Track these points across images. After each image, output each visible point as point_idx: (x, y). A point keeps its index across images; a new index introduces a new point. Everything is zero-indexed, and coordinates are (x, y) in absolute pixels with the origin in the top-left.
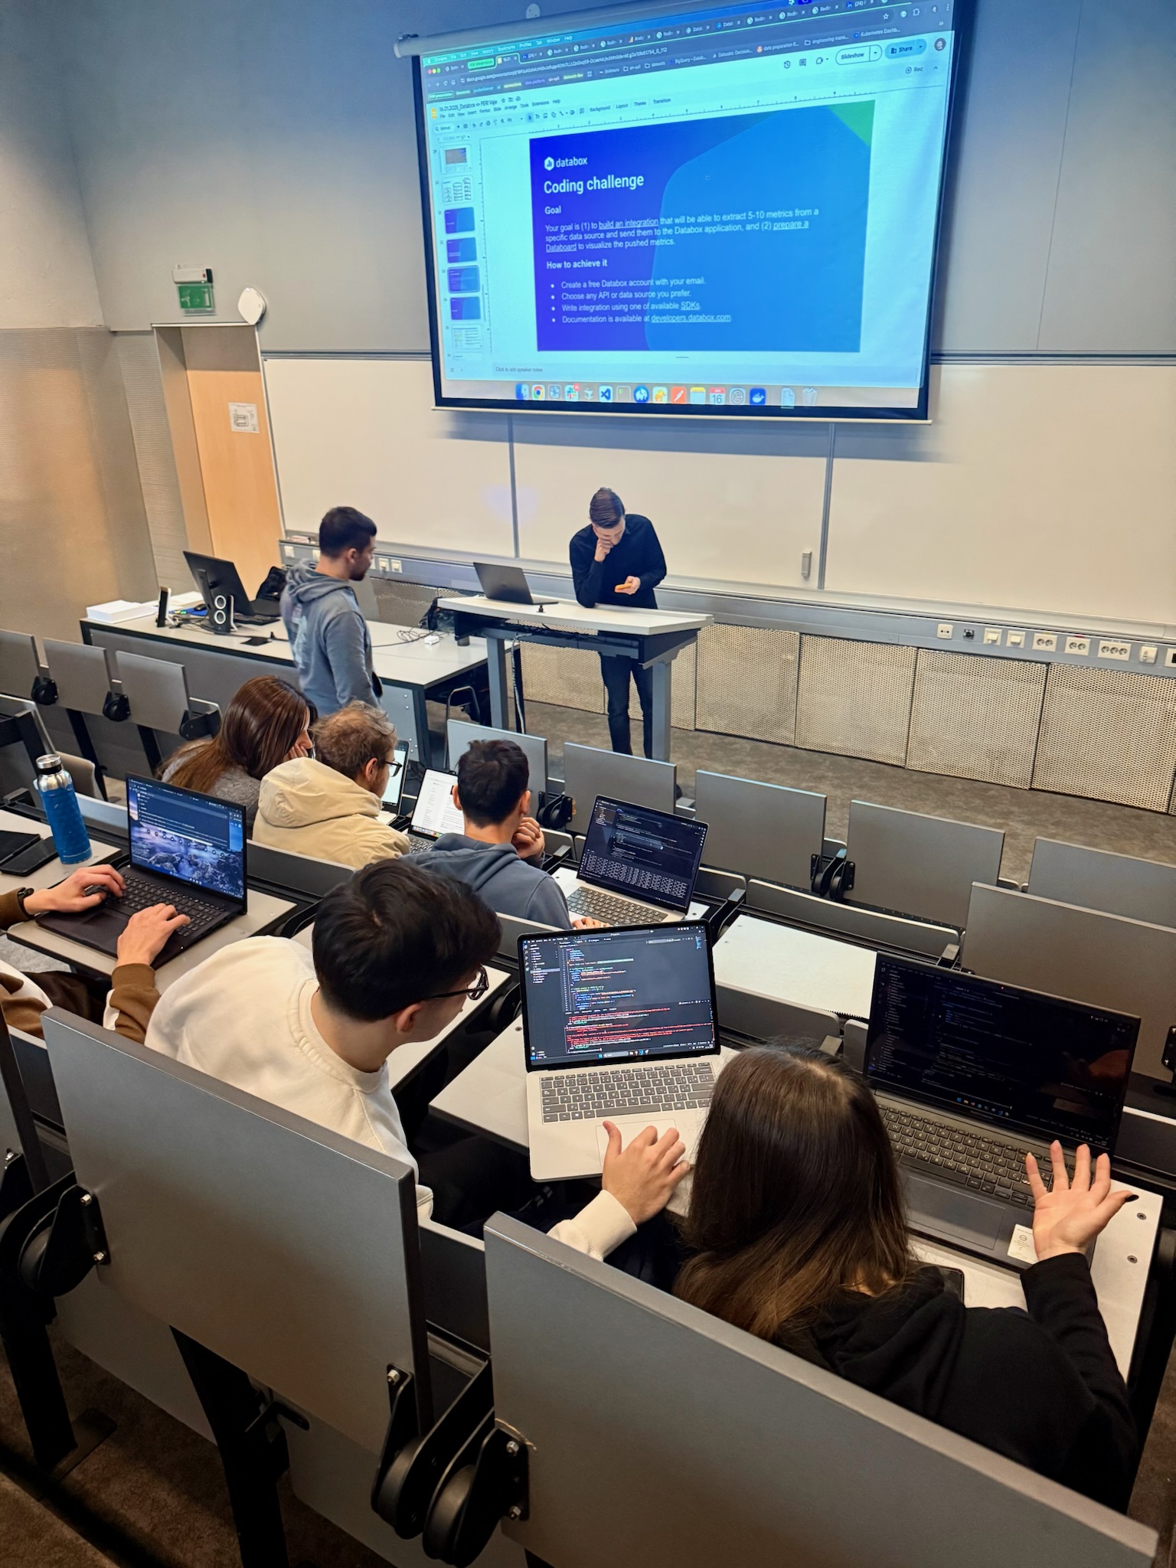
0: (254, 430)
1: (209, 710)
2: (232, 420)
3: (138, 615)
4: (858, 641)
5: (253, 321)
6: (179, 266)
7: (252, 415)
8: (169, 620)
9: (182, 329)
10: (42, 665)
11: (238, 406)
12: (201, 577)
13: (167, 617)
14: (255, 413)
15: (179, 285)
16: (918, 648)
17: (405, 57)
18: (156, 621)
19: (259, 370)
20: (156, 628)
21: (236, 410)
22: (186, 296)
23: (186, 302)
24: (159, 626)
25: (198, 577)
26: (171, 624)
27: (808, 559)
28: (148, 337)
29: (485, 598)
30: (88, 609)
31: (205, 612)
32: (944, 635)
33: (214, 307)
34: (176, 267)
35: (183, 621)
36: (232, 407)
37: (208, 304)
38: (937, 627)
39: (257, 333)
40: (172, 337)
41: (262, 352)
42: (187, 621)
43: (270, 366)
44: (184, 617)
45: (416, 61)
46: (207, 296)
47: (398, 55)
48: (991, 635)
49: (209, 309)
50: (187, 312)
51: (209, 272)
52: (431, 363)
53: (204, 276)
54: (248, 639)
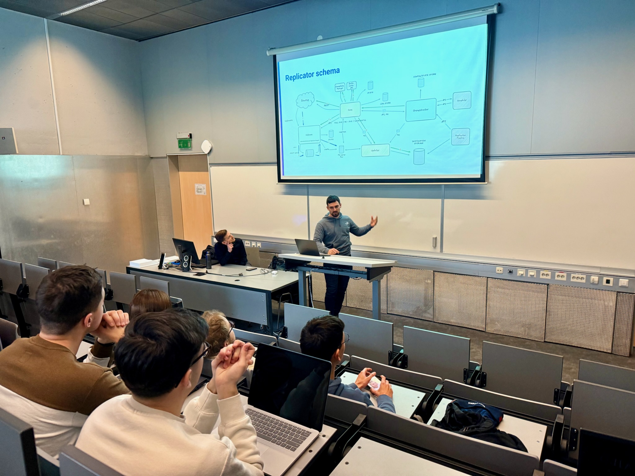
0: (204, 194)
1: (177, 301)
2: (196, 190)
3: (152, 265)
4: (460, 274)
5: (206, 152)
6: (179, 133)
7: (204, 188)
8: (164, 266)
9: (178, 156)
10: (108, 284)
11: (199, 185)
12: (179, 248)
13: (163, 265)
14: (205, 187)
15: (178, 140)
16: (488, 278)
17: (271, 55)
18: (158, 267)
19: (208, 171)
20: (158, 269)
21: (198, 187)
22: (181, 144)
23: (181, 146)
24: (159, 269)
25: (177, 248)
26: (165, 268)
27: (435, 240)
28: (165, 159)
29: (299, 254)
30: (130, 262)
31: (179, 263)
32: (499, 272)
33: (192, 147)
34: (178, 133)
35: (169, 267)
36: (196, 185)
37: (189, 146)
38: (496, 269)
39: (208, 157)
40: (174, 159)
41: (209, 164)
42: (171, 267)
43: (213, 169)
44: (170, 265)
45: (275, 57)
46: (189, 143)
47: (268, 54)
48: (521, 272)
49: (190, 148)
50: (181, 150)
51: (191, 135)
53: (189, 136)
54: (197, 273)
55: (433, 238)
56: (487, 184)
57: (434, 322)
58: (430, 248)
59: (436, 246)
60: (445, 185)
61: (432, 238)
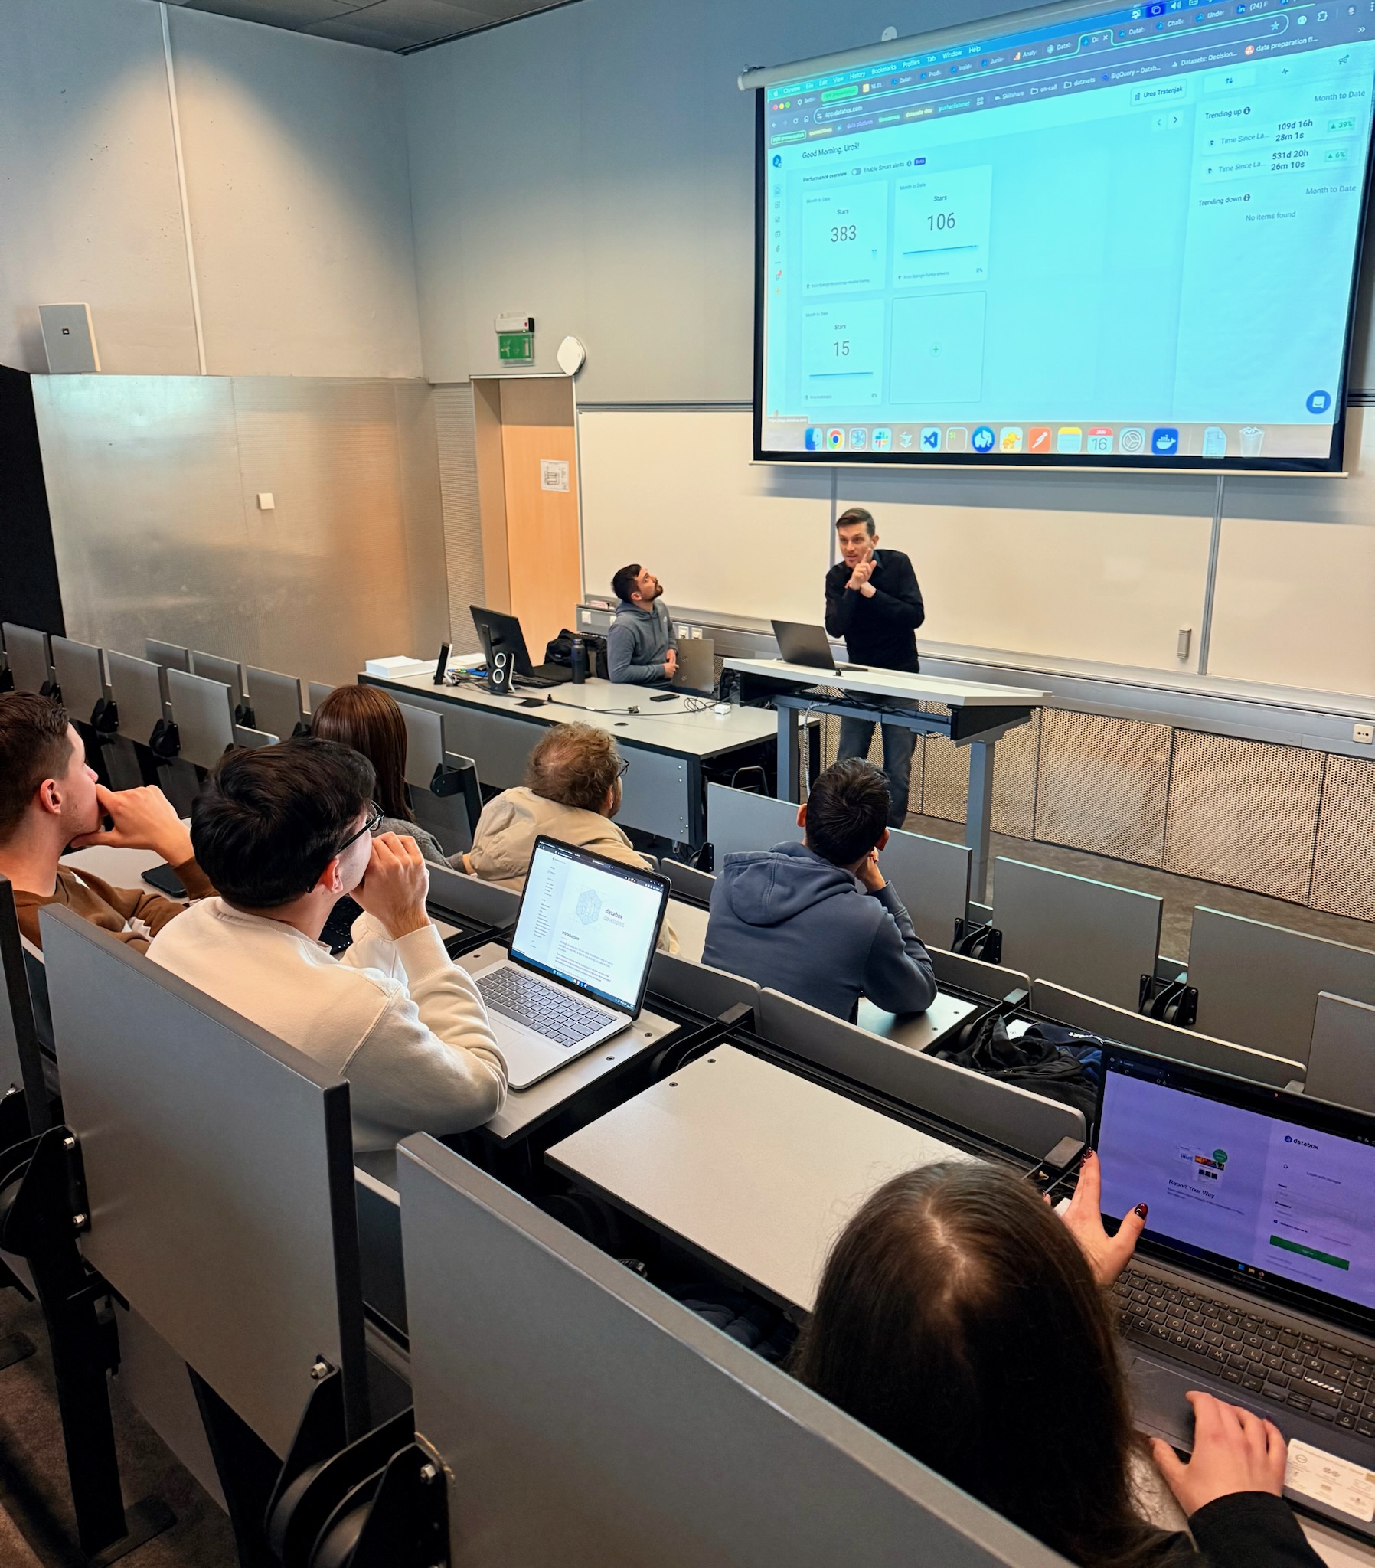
0: (564, 488)
1: (464, 765)
2: (543, 478)
3: (416, 672)
4: (1249, 740)
5: (570, 372)
6: (502, 315)
7: (563, 473)
8: (447, 678)
9: (501, 381)
10: (304, 712)
11: (551, 463)
12: (484, 633)
13: (445, 674)
14: (566, 470)
15: (500, 335)
16: (1327, 753)
17: (749, 89)
18: (434, 678)
19: (573, 425)
20: (433, 686)
21: (547, 468)
22: (506, 346)
23: (505, 352)
24: (435, 683)
25: (481, 633)
26: (448, 683)
27: (1185, 638)
28: (466, 390)
29: (783, 661)
30: (367, 662)
31: (483, 673)
32: (1363, 739)
33: (533, 357)
34: (499, 316)
35: (460, 680)
36: (544, 465)
37: (527, 354)
38: (1353, 727)
39: (574, 384)
40: (489, 390)
41: (577, 405)
42: (467, 680)
43: (586, 420)
44: (463, 676)
45: (760, 93)
46: (527, 345)
47: (741, 87)
49: (528, 359)
50: (506, 363)
51: (531, 321)
52: (752, 414)
53: (526, 324)
54: (525, 700)
55: (1182, 633)
56: (1346, 478)
57: (1165, 871)
58: (1169, 660)
59: (1187, 656)
60: (1226, 476)
61: (1178, 633)
